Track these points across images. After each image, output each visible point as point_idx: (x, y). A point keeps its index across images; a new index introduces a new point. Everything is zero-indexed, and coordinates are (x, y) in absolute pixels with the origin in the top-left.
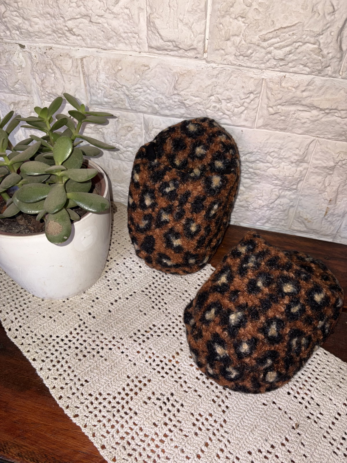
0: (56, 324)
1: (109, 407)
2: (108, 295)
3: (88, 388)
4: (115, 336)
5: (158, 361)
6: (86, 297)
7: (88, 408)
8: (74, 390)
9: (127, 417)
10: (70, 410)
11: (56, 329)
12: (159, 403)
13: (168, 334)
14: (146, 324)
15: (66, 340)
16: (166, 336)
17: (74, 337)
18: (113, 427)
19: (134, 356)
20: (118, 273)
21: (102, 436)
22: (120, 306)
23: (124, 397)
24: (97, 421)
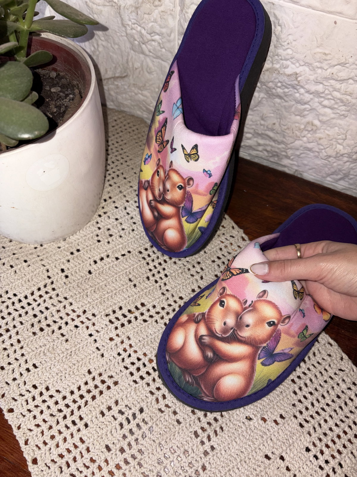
0: (16, 278)
1: (54, 409)
2: (94, 249)
3: (34, 376)
4: (86, 309)
5: (134, 359)
6: (64, 246)
7: (27, 404)
8: (17, 375)
9: (73, 429)
10: (5, 401)
11: (14, 284)
12: (121, 419)
13: (158, 321)
14: (132, 301)
15: (24, 302)
16: (154, 323)
17: (35, 300)
18: (53, 437)
19: (104, 344)
20: (114, 220)
21: (37, 446)
22: (105, 267)
23: (76, 400)
24: (34, 424)
